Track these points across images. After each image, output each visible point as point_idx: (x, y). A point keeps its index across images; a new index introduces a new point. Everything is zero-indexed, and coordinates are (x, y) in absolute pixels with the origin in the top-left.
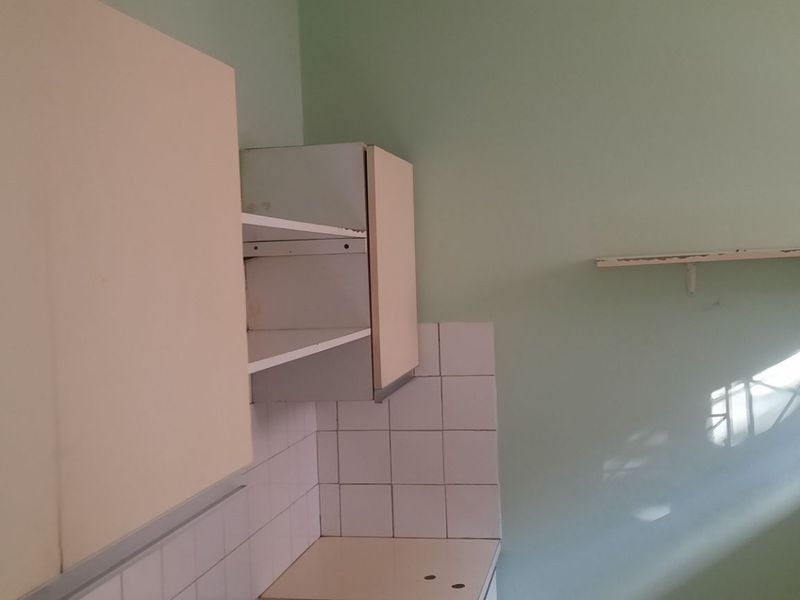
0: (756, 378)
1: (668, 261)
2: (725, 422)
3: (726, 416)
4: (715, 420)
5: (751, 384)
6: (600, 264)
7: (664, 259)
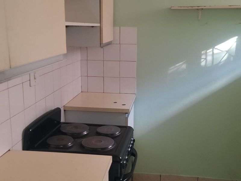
0: (216, 47)
1: (194, 8)
2: (205, 61)
3: (206, 59)
4: (202, 60)
5: (214, 49)
6: (172, 8)
7: (192, 7)
